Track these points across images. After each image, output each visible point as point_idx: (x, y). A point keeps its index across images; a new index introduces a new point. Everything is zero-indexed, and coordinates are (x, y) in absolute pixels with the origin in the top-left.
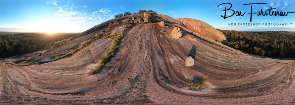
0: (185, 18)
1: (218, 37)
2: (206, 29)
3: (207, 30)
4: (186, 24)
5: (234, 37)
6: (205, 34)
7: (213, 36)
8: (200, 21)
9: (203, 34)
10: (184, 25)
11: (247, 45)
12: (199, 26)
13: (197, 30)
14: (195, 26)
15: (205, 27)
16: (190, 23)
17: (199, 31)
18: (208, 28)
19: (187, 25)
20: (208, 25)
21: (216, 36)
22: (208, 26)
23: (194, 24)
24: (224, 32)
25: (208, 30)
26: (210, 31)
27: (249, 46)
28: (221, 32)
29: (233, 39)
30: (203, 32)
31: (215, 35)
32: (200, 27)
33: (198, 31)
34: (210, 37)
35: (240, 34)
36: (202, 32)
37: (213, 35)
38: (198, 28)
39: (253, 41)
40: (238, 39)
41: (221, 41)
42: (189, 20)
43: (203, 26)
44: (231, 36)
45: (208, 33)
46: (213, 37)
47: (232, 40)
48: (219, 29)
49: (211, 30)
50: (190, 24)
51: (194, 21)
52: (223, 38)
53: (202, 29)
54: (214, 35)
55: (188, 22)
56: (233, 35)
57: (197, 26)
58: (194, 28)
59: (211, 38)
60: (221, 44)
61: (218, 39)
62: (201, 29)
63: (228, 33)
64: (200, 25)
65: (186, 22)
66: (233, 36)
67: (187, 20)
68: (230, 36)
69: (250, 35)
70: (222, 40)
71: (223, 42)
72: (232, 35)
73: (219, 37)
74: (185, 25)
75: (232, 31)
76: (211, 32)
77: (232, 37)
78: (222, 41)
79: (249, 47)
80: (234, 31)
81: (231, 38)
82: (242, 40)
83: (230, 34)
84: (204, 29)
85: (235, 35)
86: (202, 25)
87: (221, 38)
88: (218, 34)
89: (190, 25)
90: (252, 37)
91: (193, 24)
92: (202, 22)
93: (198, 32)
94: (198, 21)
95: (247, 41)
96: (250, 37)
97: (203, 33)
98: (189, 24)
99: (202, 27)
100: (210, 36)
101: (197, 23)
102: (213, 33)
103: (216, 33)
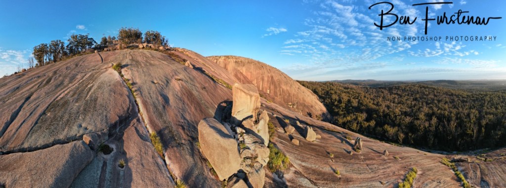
0: (228, 57)
1: (312, 107)
2: (284, 87)
3: (287, 90)
5: (340, 102)
7: (301, 105)
9: (279, 100)
12: (266, 79)
13: (262, 88)
14: (257, 79)
15: (280, 82)
16: (243, 70)
17: (268, 92)
18: (286, 83)
19: (239, 76)
21: (307, 104)
22: (285, 80)
23: (255, 73)
25: (288, 88)
30: (278, 94)
31: (305, 101)
32: (268, 81)
33: (266, 91)
34: (295, 107)
36: (276, 94)
38: (266, 85)
40: (350, 108)
42: (239, 61)
43: (275, 79)
45: (289, 96)
46: (301, 107)
50: (244, 73)
51: (252, 66)
52: (320, 107)
53: (275, 87)
54: (301, 102)
55: (239, 68)
57: (263, 79)
59: (297, 108)
62: (272, 87)
64: (268, 77)
65: (235, 69)
67: (236, 62)
70: (320, 112)
71: (324, 117)
72: (334, 97)
73: (313, 104)
76: (295, 93)
78: (320, 115)
81: (334, 104)
84: (280, 87)
85: (339, 96)
86: (272, 77)
87: (317, 107)
89: (244, 77)
91: (251, 73)
92: (271, 69)
93: (269, 95)
94: (261, 66)
98: (242, 73)
99: (272, 81)
100: (294, 105)
101: (261, 72)
102: (299, 95)
103: (305, 95)
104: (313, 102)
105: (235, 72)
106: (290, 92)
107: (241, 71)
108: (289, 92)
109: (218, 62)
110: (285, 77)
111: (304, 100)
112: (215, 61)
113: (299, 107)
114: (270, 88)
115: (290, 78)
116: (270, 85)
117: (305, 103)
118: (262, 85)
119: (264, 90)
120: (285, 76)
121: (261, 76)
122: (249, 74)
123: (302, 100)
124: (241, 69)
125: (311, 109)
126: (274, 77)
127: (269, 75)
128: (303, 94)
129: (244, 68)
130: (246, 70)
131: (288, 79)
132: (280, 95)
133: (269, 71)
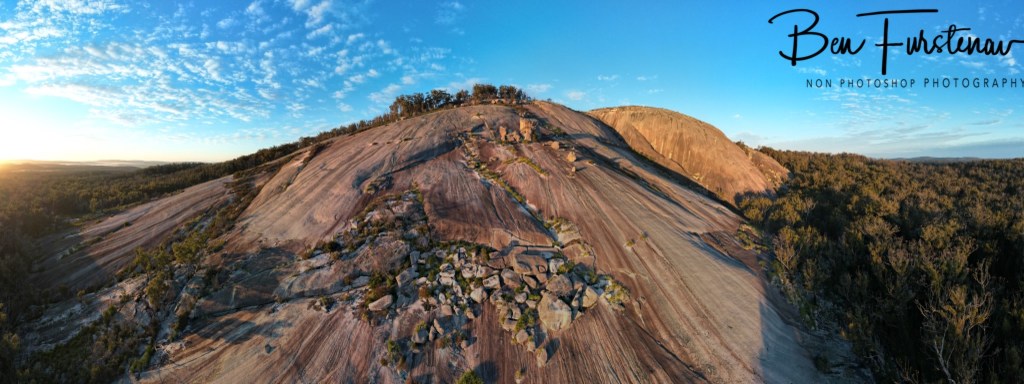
0: (623, 108)
2: (695, 149)
3: (699, 153)
4: (626, 133)
6: (690, 166)
7: (715, 176)
8: (678, 116)
10: (617, 136)
12: (670, 138)
13: (662, 151)
14: (658, 139)
15: (691, 141)
16: (640, 126)
17: (670, 155)
25: (701, 151)
26: (709, 156)
30: (684, 156)
32: (672, 141)
37: (716, 172)
38: (668, 146)
42: (637, 113)
43: (686, 137)
50: (640, 131)
51: (656, 118)
53: (681, 149)
55: (634, 124)
57: (665, 139)
58: (655, 146)
61: (729, 185)
62: (677, 149)
64: (675, 134)
65: (628, 126)
67: (633, 115)
73: (736, 178)
84: (689, 149)
86: (681, 134)
89: (639, 135)
91: (651, 129)
92: (685, 121)
94: (671, 117)
99: (680, 143)
100: (701, 176)
101: (666, 128)
102: (716, 161)
103: (727, 162)
105: (625, 129)
109: (605, 117)
111: (722, 170)
112: (604, 114)
114: (674, 150)
118: (664, 146)
119: (666, 152)
122: (648, 131)
124: (638, 124)
126: (684, 134)
127: (678, 132)
129: (642, 122)
130: (644, 126)
132: (686, 161)
133: (680, 125)
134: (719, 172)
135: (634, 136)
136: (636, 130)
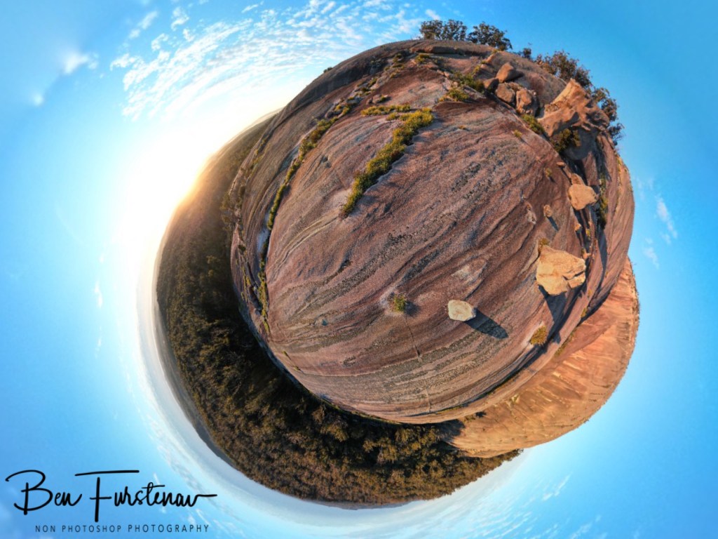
2: (551, 409)
3: (542, 411)
4: (602, 317)
5: (426, 469)
6: (533, 395)
7: (503, 416)
9: (537, 383)
10: (600, 304)
11: (368, 445)
12: (582, 381)
13: (565, 366)
14: (587, 362)
15: (564, 407)
16: (609, 338)
17: (556, 374)
18: (553, 419)
19: (600, 323)
20: (564, 429)
21: (495, 426)
22: (559, 423)
23: (599, 362)
24: (479, 466)
25: (543, 416)
26: (530, 422)
27: (363, 443)
28: (492, 459)
29: (431, 459)
30: (546, 391)
31: (501, 428)
32: (576, 382)
33: (559, 371)
34: (509, 404)
35: (408, 489)
36: (547, 385)
37: (506, 420)
38: (571, 375)
39: (346, 461)
40: (408, 465)
41: (466, 423)
42: (627, 332)
43: (574, 402)
44: (444, 466)
45: (531, 410)
46: (500, 412)
47: (433, 452)
48: (508, 459)
49: (531, 427)
50: (602, 338)
51: (615, 361)
52: (466, 443)
53: (560, 392)
54: (505, 423)
55: (614, 327)
56: (433, 474)
57: (583, 374)
58: (575, 356)
59: (504, 405)
60: (460, 415)
61: (481, 426)
62: (563, 386)
63: (460, 470)
64: (584, 389)
65: (613, 318)
66: (436, 469)
67: (627, 325)
68: (447, 463)
69: (356, 489)
70: (465, 431)
71: (455, 427)
72: (441, 472)
73: (484, 435)
74: (601, 309)
75: (448, 492)
76: (525, 423)
77: (434, 463)
78: (464, 427)
79: (362, 441)
80: (441, 493)
81: (439, 459)
82: (390, 466)
83: (450, 474)
84: (555, 401)
85: (429, 478)
86: (580, 397)
87: (474, 436)
88: (499, 440)
89: (596, 335)
90: (351, 479)
92: (594, 406)
93: (554, 369)
94: (609, 385)
95: (369, 463)
96: (359, 481)
97: (541, 385)
98: (603, 331)
99: (570, 393)
100: (513, 404)
101: (597, 377)
102: (517, 427)
103: (508, 437)
104: (486, 439)
105: (607, 315)
106: (535, 415)
107: (607, 332)
108: (536, 412)
109: (624, 282)
110: (562, 427)
111: (503, 427)
112: (627, 278)
113: (502, 409)
114: (562, 381)
115: (555, 437)
116: (567, 384)
117: (498, 426)
118: (572, 368)
119: (561, 368)
120: (565, 429)
121: (590, 373)
122: (600, 348)
123: (507, 425)
124: (612, 333)
125: (484, 425)
126: (578, 401)
127: (586, 393)
128: (514, 435)
129: (615, 340)
130: (608, 343)
131: (559, 431)
132: (541, 392)
133: (594, 397)
134: (504, 423)
135: (597, 329)
136: (605, 330)
